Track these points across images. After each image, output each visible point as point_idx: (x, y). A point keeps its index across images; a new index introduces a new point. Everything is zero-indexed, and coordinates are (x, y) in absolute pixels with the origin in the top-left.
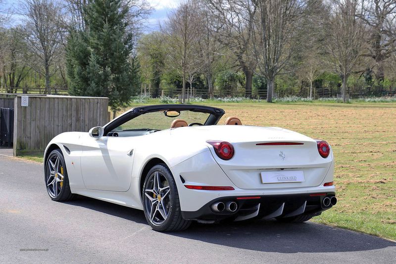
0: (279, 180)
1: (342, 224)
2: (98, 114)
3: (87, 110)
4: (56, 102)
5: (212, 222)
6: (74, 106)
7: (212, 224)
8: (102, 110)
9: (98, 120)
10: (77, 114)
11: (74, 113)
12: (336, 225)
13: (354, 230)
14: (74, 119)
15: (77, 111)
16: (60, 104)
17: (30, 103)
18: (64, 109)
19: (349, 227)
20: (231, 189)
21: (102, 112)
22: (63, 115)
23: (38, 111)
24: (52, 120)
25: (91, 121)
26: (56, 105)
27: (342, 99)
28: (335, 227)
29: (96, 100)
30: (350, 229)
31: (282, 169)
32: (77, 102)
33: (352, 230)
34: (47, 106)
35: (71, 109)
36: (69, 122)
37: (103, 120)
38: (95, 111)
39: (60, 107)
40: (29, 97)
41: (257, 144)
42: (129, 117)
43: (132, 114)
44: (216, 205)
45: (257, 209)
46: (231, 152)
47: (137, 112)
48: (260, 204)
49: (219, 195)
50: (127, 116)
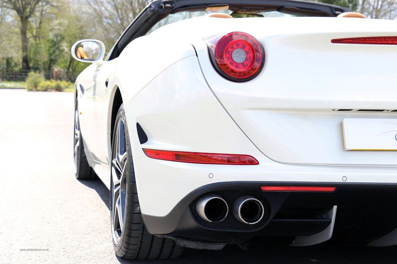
20: (251, 161)
41: (334, 41)
42: (147, 21)
43: (150, 14)
44: (203, 204)
45: (330, 222)
46: (254, 59)
47: (157, 9)
48: (335, 207)
49: (211, 176)
50: (143, 17)
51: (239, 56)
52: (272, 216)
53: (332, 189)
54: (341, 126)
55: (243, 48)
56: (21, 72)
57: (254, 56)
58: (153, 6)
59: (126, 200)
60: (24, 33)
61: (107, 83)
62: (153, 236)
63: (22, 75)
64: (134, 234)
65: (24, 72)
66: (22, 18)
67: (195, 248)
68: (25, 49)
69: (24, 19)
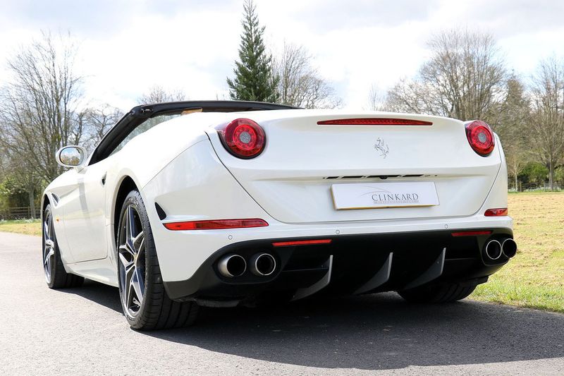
0: (375, 201)
1: (537, 301)
5: (234, 304)
7: (233, 308)
12: (523, 303)
13: (560, 312)
19: (549, 306)
20: (260, 223)
27: (550, 188)
28: (520, 307)
30: (551, 310)
31: (383, 177)
33: (555, 311)
41: (319, 123)
42: (127, 125)
43: (131, 118)
44: (225, 262)
45: (328, 269)
46: (257, 141)
47: (137, 114)
48: (332, 256)
49: (230, 237)
50: (124, 122)
51: (245, 138)
52: (282, 267)
53: (329, 241)
54: (331, 191)
55: (248, 131)
57: (257, 137)
58: (133, 111)
59: (146, 274)
61: (103, 181)
62: (172, 301)
64: (155, 302)
67: (213, 306)
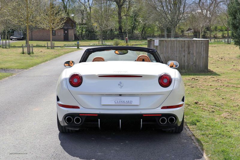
2: (202, 49)
3: (195, 47)
4: (175, 43)
6: (186, 45)
8: (205, 47)
9: (202, 53)
10: (189, 50)
11: (186, 49)
14: (186, 52)
15: (189, 47)
16: (178, 44)
17: (160, 44)
18: (180, 47)
20: (77, 107)
21: (204, 48)
22: (180, 50)
23: (165, 48)
24: (173, 53)
25: (197, 54)
26: (175, 44)
29: (201, 41)
31: (120, 95)
32: (188, 42)
34: (170, 45)
35: (184, 46)
36: (183, 54)
37: (205, 53)
38: (200, 48)
39: (178, 46)
40: (159, 40)
47: (88, 51)
48: (99, 119)
49: (68, 111)
53: (97, 115)
54: (101, 99)
56: (118, 35)
60: (119, 14)
63: (118, 36)
65: (119, 35)
66: (119, 6)
68: (120, 22)
69: (120, 6)
